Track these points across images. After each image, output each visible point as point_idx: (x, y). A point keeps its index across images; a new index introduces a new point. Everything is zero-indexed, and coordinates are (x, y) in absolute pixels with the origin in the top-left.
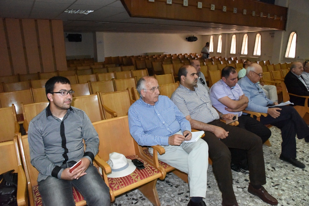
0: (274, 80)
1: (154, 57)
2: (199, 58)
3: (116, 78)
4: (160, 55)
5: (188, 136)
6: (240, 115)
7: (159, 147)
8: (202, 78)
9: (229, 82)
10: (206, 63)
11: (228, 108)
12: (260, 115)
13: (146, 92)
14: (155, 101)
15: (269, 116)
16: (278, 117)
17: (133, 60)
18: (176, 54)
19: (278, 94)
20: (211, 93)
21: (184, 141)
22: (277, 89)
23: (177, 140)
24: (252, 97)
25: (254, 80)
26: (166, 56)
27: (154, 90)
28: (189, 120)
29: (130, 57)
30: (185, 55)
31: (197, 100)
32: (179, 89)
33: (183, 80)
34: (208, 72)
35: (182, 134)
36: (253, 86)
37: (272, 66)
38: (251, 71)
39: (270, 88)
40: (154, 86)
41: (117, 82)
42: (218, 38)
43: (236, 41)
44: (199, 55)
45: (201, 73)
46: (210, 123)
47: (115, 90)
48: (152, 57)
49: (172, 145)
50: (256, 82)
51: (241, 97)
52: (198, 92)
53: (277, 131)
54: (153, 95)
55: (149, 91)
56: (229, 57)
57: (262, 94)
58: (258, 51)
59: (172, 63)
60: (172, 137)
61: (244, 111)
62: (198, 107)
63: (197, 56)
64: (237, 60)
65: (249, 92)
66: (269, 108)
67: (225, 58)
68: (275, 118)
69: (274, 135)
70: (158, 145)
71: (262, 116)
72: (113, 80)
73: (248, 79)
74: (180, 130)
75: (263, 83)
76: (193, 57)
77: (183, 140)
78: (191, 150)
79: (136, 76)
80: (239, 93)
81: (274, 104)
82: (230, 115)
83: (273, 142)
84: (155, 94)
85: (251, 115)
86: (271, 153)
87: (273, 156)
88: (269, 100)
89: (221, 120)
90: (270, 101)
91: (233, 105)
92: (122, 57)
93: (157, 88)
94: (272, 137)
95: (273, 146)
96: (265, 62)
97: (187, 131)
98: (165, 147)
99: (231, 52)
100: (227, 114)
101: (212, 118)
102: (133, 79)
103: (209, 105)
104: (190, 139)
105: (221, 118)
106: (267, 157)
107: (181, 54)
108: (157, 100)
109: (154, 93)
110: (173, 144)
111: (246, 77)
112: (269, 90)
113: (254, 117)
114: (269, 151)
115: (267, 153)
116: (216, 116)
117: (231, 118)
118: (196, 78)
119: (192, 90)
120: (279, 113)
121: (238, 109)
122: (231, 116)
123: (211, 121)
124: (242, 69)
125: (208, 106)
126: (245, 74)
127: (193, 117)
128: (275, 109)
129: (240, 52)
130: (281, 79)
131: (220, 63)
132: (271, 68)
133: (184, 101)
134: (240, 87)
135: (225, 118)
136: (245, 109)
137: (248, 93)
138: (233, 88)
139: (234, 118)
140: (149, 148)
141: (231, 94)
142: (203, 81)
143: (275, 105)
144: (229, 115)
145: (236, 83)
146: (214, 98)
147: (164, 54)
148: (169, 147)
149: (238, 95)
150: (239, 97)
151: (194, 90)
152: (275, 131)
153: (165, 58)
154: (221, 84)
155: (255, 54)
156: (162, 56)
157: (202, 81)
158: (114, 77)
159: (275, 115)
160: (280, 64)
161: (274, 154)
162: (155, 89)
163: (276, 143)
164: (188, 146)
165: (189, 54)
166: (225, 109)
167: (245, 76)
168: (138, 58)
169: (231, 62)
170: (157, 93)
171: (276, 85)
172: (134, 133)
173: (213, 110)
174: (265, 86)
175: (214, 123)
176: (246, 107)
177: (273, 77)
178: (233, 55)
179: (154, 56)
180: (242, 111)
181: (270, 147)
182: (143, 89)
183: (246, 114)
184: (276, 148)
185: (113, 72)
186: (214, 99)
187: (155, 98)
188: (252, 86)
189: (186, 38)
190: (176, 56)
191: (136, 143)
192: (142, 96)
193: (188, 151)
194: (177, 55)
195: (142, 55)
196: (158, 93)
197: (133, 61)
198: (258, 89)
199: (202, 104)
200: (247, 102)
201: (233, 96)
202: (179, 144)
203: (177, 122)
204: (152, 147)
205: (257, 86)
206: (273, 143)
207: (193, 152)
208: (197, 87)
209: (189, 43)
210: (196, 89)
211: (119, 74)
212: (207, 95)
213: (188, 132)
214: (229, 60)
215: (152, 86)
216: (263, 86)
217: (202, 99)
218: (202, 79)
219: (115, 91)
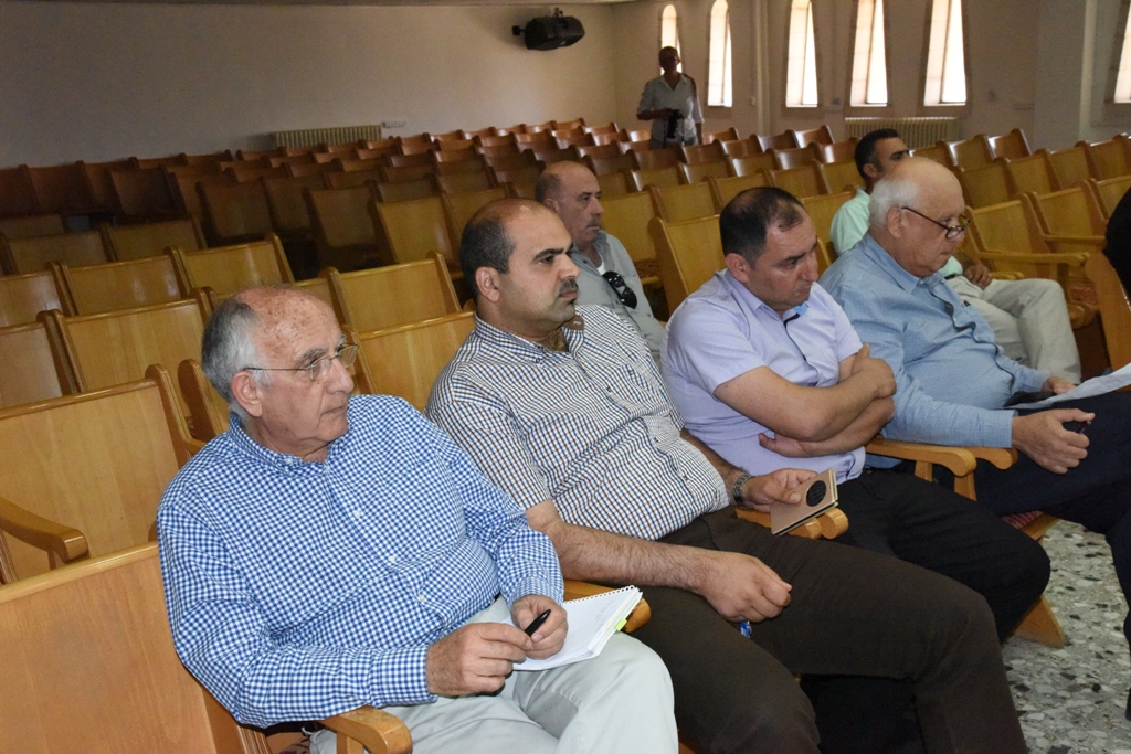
0: (1052, 246)
1: (321, 159)
2: (603, 147)
3: (70, 307)
4: (362, 145)
5: (543, 628)
6: (856, 472)
7: (373, 721)
8: (618, 269)
9: (769, 282)
10: (642, 179)
11: (778, 434)
12: (968, 459)
13: (266, 387)
14: (327, 434)
15: (1023, 461)
16: (1075, 463)
17: (186, 185)
18: (459, 135)
19: (1075, 331)
20: (669, 357)
21: (520, 662)
22: (1071, 298)
23: (477, 660)
24: (912, 361)
25: (920, 260)
26: (395, 145)
27: (317, 370)
28: (552, 528)
29: (160, 166)
30: (518, 137)
31: (586, 401)
32: (475, 347)
33: (493, 296)
34: (655, 232)
35: (509, 621)
36: (913, 293)
37: (1038, 164)
38: (895, 207)
39: (1023, 299)
40: (316, 343)
41: (78, 333)
42: (709, 16)
43: (816, 30)
44: (600, 131)
45: (611, 240)
46: (672, 538)
47: (70, 384)
48: (308, 157)
49: (456, 697)
50: (932, 271)
51: (850, 361)
52: (587, 356)
53: (1093, 550)
54: (313, 402)
55: (286, 378)
56: (783, 132)
57: (971, 336)
58: (948, 83)
59: (436, 190)
60: (446, 640)
61: (874, 448)
62: (592, 450)
63: (590, 135)
64: (829, 142)
65: (893, 330)
66: (1022, 412)
67: (754, 139)
68: (1061, 469)
69: (1077, 573)
70: (367, 707)
71: (984, 469)
72: (49, 318)
73: (883, 253)
74: (496, 597)
75: (981, 268)
76: (563, 145)
77: (518, 654)
78: (572, 710)
79: (206, 289)
80: (835, 344)
81: (1051, 386)
82: (793, 478)
83: (1077, 617)
84: (326, 390)
85: (918, 467)
86: (1072, 689)
87: (1083, 702)
88: (1017, 368)
89: (741, 514)
90: (1026, 369)
91: (807, 413)
92: (106, 170)
93: (332, 353)
94: (1070, 589)
95: (1076, 641)
96: (992, 142)
97: (533, 600)
98: (409, 713)
99: (792, 100)
100: (772, 475)
101: (687, 502)
102: (189, 311)
103: (662, 430)
104: (559, 645)
105: (738, 500)
106: (1050, 712)
107: (492, 132)
108: (337, 426)
109: (316, 389)
110: (457, 691)
111: (871, 243)
112: (1022, 307)
113: (934, 476)
114: (1058, 678)
115: (1051, 690)
116: (707, 490)
117: (799, 495)
118: (565, 276)
119: (555, 349)
120: (1084, 439)
121: (832, 435)
122: (795, 485)
123: (682, 522)
124: (854, 194)
125: (654, 432)
126: (864, 229)
127: (572, 509)
128: (1054, 419)
129: (840, 95)
130: (1092, 237)
131: (730, 171)
132: (1030, 173)
133: (512, 415)
134: (839, 307)
135: (759, 496)
136: (878, 434)
137: (890, 337)
138: (797, 316)
139: (816, 492)
140: (314, 736)
141: (790, 351)
142: (627, 289)
143: (1054, 394)
144: (783, 476)
145: (810, 282)
146: (691, 382)
147: (386, 134)
148: (433, 709)
149: (829, 352)
150: (835, 368)
151: (566, 349)
152: (1083, 551)
153: (395, 161)
154: (724, 299)
155: (931, 99)
156: (371, 146)
157: (621, 289)
158: (54, 305)
159: (1059, 452)
160: (1081, 144)
161: (1089, 691)
162: (323, 362)
163: (1098, 624)
164: (553, 689)
165: (537, 130)
166: (762, 444)
167: (865, 237)
168: (214, 165)
169: (792, 160)
170: (335, 387)
171: (1062, 274)
172: (203, 647)
173: (686, 458)
174: (996, 285)
175: (702, 531)
176: (885, 422)
177: (1046, 231)
178: (803, 114)
179: (322, 149)
180: (865, 445)
181: (1062, 653)
182: (244, 369)
183: (891, 463)
184: (1099, 656)
185: (48, 267)
186: (688, 390)
187: (327, 418)
188: (908, 291)
189: (516, 31)
190: (460, 145)
191: (220, 713)
192: (241, 413)
193: (551, 718)
194: (468, 137)
195: (244, 149)
196: (345, 381)
197: (183, 190)
198: (949, 309)
199: (622, 426)
200: (887, 390)
201: (797, 363)
202: (494, 683)
203: (473, 548)
204: (326, 724)
205: (938, 290)
206: (1077, 624)
207: (585, 727)
208: (581, 327)
209: (535, 56)
210: (576, 339)
211: (93, 279)
212: (644, 368)
213: (544, 605)
214: (781, 148)
215: (301, 349)
216: (983, 284)
217: (616, 398)
218: (620, 278)
219: (66, 391)
